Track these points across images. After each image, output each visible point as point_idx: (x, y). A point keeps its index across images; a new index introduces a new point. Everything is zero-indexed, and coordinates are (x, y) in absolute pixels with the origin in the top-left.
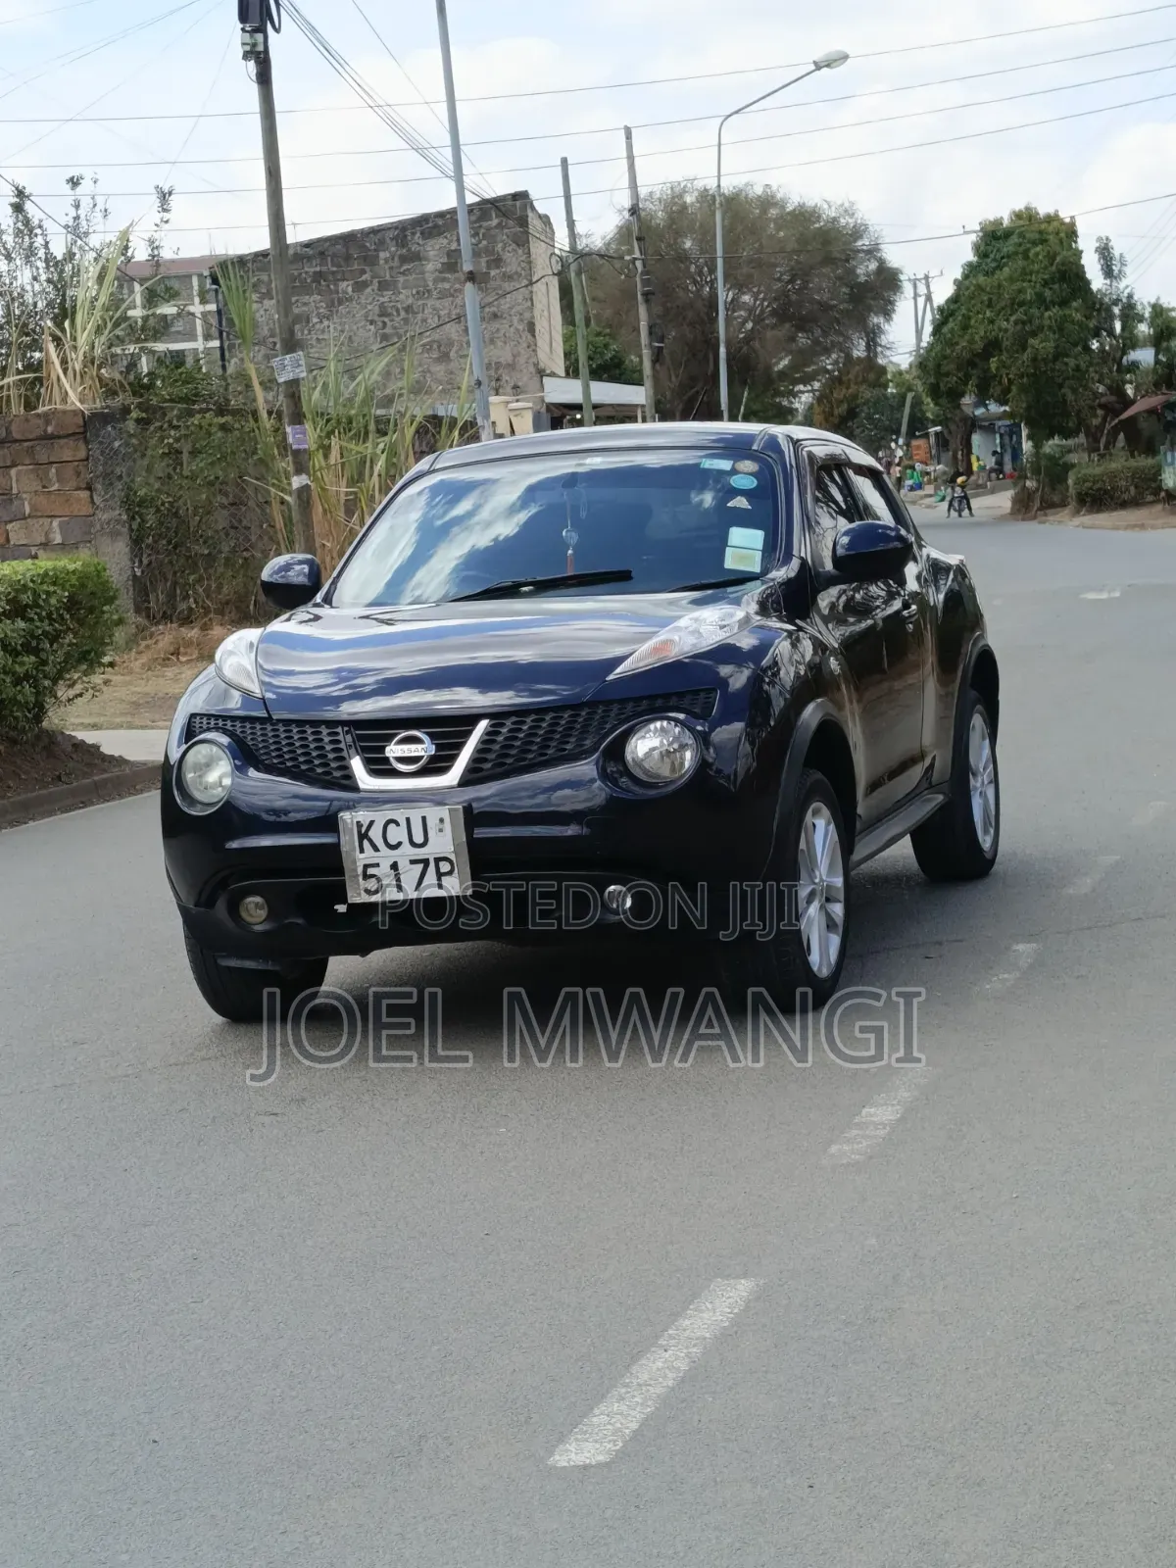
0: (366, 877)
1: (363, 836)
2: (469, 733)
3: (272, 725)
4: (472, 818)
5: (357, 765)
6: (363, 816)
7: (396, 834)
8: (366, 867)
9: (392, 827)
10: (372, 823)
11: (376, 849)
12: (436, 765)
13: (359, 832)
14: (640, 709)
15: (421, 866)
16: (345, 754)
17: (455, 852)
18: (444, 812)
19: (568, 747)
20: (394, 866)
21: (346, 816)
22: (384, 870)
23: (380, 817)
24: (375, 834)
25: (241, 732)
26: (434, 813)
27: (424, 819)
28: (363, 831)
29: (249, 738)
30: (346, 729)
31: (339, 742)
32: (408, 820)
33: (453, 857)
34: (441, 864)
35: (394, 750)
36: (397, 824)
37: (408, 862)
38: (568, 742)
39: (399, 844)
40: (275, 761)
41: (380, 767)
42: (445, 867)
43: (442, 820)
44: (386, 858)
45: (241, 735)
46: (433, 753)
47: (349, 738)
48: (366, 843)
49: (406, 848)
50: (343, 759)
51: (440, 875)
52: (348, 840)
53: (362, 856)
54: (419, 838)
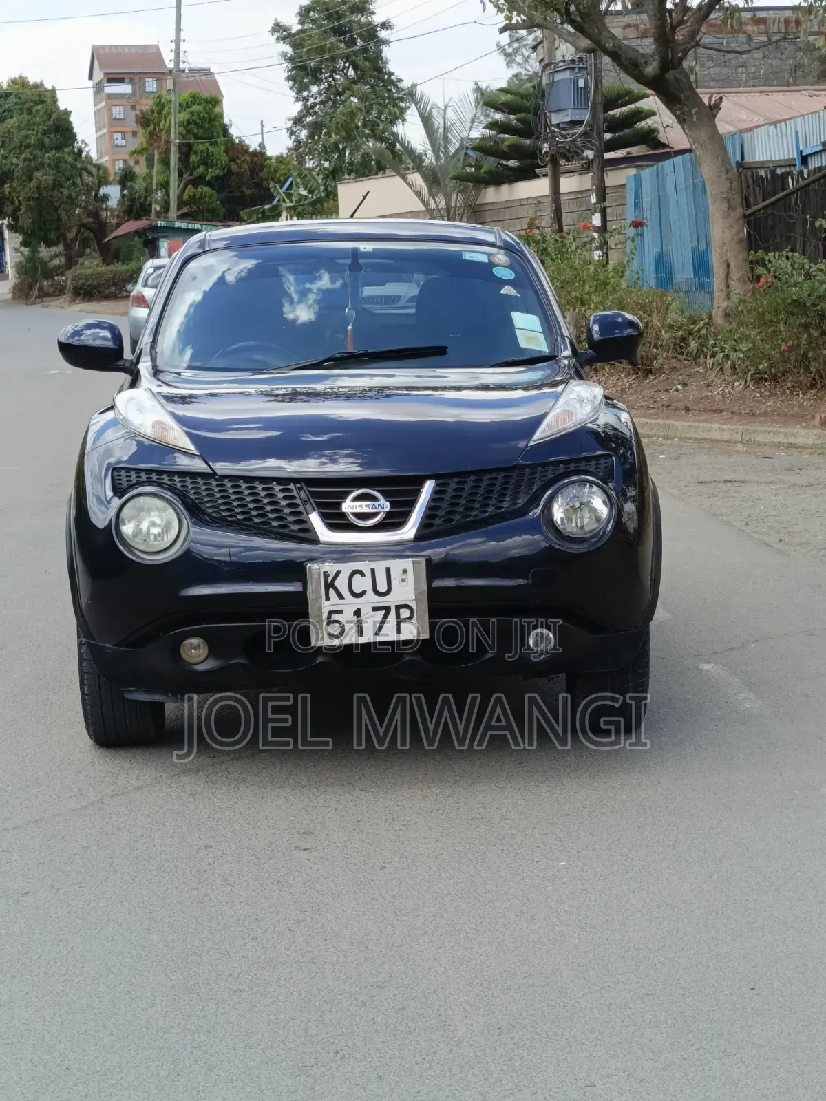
0: (330, 622)
1: (330, 585)
2: (417, 493)
3: (216, 480)
4: (435, 570)
5: (315, 519)
6: (330, 567)
7: (360, 584)
8: (331, 613)
9: (357, 577)
10: (338, 573)
11: (341, 597)
12: (393, 521)
13: (326, 581)
14: (558, 472)
15: (383, 612)
16: (301, 509)
17: (417, 600)
18: (408, 564)
19: (505, 505)
20: (358, 613)
21: (313, 567)
22: (348, 615)
23: (346, 568)
24: (341, 583)
25: (181, 486)
26: (397, 565)
27: (388, 570)
28: (330, 580)
29: (192, 492)
30: (298, 486)
31: (293, 498)
32: (373, 571)
33: (413, 605)
34: (402, 611)
35: (349, 506)
36: (362, 574)
37: (371, 609)
38: (504, 501)
39: (364, 593)
40: (224, 514)
41: (338, 522)
42: (405, 613)
43: (405, 571)
44: (350, 604)
45: (182, 489)
46: (387, 509)
47: (302, 494)
48: (331, 591)
49: (371, 597)
50: (299, 513)
51: (399, 621)
52: (315, 588)
53: (327, 603)
54: (382, 587)
